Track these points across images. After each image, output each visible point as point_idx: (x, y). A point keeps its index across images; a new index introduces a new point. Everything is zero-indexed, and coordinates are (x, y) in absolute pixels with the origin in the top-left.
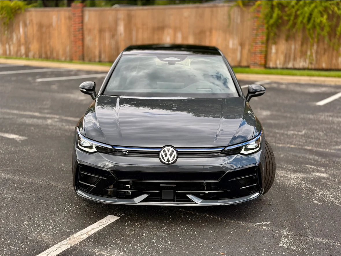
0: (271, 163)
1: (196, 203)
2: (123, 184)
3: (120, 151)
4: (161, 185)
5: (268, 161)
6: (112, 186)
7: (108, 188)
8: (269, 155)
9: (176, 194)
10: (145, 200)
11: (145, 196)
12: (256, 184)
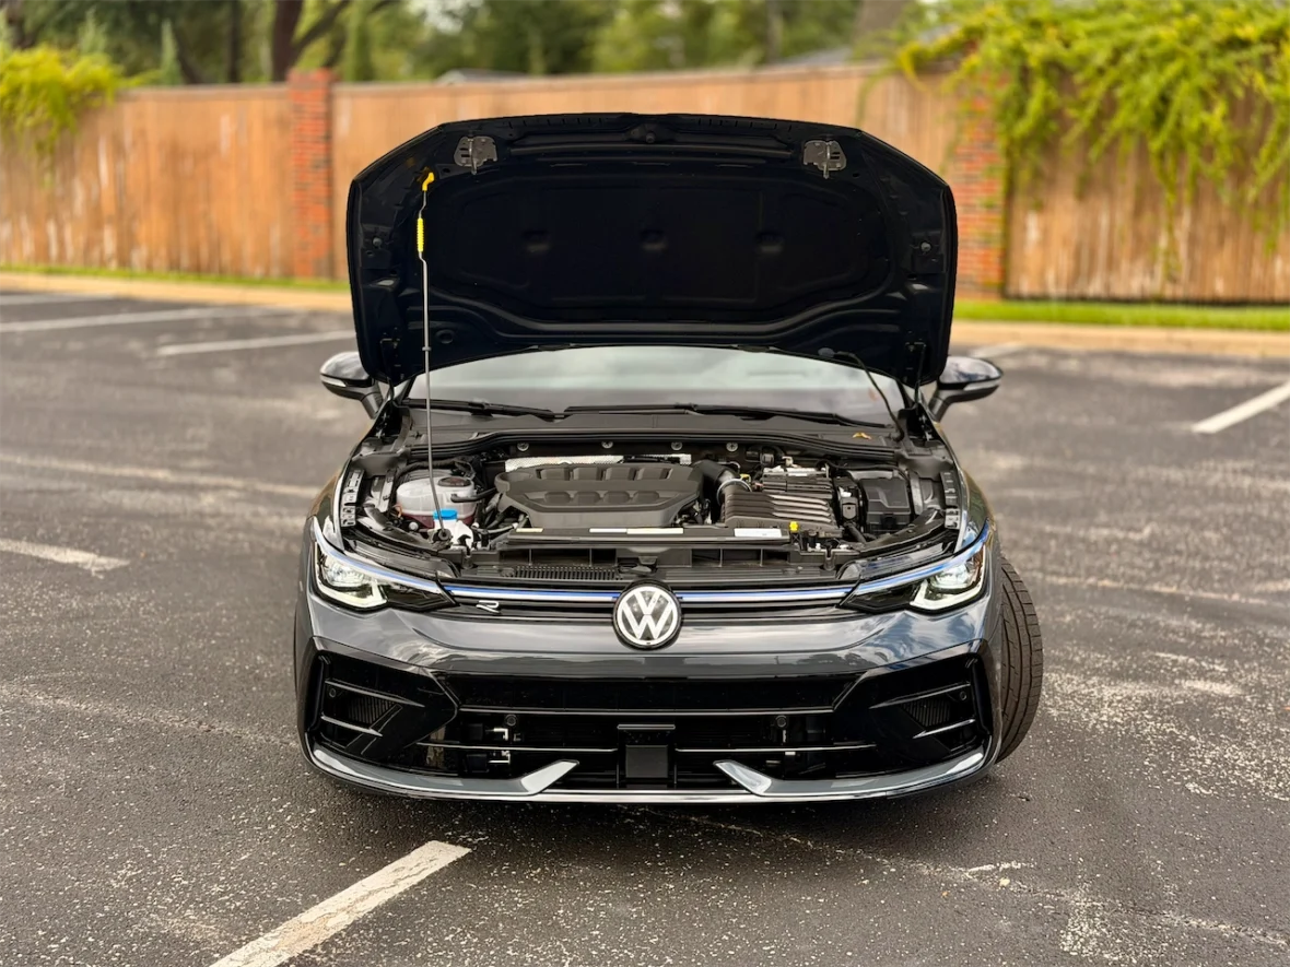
0: (1025, 642)
1: (752, 793)
2: (481, 725)
3: (471, 602)
4: (621, 727)
5: (1012, 635)
6: (441, 733)
7: (428, 740)
8: (1019, 615)
9: (674, 759)
10: (564, 783)
11: (562, 768)
12: (971, 721)
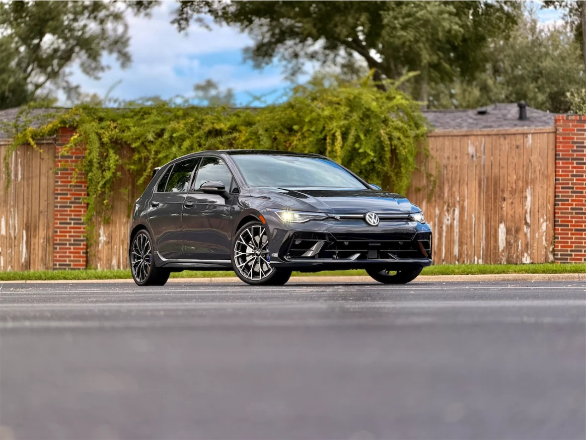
1: (396, 260)
3: (333, 218)
4: (370, 244)
9: (379, 253)
10: (358, 258)
11: (358, 255)
